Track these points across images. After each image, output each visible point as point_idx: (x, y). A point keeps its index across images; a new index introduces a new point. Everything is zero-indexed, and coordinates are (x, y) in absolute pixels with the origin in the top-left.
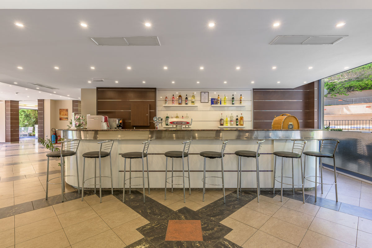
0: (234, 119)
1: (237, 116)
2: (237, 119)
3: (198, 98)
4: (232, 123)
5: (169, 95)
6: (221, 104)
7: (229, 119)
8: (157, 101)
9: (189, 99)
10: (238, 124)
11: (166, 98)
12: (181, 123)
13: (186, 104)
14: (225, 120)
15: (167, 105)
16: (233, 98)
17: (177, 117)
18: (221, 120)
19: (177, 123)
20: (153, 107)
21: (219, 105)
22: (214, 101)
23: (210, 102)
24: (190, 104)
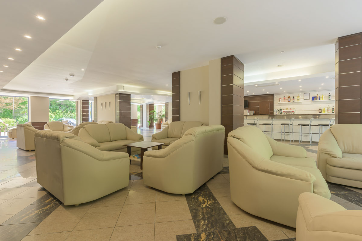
0: (331, 109)
1: (333, 107)
2: (333, 109)
3: (301, 97)
4: (329, 111)
5: (282, 97)
6: (319, 99)
7: (326, 109)
8: (274, 101)
9: (295, 98)
10: (334, 111)
11: (280, 98)
12: (289, 112)
13: (293, 101)
14: (323, 109)
15: (280, 102)
16: (329, 96)
17: (287, 109)
18: (320, 109)
19: (287, 112)
20: (272, 104)
21: (318, 100)
22: (314, 98)
23: (311, 99)
24: (296, 101)
